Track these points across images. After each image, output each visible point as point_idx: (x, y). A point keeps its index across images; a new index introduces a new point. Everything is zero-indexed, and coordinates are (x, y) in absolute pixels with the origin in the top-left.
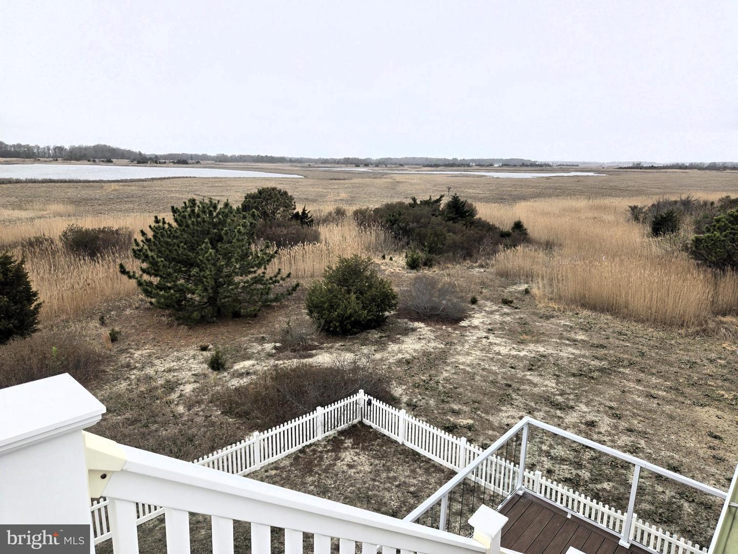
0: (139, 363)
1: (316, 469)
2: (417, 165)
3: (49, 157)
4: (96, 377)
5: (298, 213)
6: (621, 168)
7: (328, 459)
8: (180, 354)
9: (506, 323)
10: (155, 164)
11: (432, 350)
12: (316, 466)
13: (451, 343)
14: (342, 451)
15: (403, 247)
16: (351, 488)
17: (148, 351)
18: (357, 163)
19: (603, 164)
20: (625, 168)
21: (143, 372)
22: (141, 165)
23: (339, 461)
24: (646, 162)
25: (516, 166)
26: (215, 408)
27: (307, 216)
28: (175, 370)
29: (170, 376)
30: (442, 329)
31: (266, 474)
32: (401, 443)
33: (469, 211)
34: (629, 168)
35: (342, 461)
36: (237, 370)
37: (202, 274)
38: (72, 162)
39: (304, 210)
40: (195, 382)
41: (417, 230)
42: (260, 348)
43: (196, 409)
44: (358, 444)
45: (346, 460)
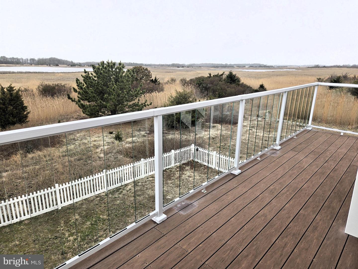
0: (79, 138)
1: (173, 178)
2: (208, 67)
3: (28, 64)
4: (58, 143)
5: (153, 79)
6: (309, 67)
7: (177, 174)
8: (99, 135)
9: (260, 124)
10: (80, 67)
11: (225, 134)
12: (172, 176)
13: (234, 131)
14: (185, 171)
15: (205, 96)
16: (191, 185)
17: (83, 134)
18: (178, 66)
19: (300, 66)
20: (311, 67)
21: (82, 142)
22: (73, 67)
23: (184, 175)
24: (321, 65)
25: (257, 67)
26: (119, 155)
27: (157, 81)
28: (97, 141)
29: (95, 143)
30: (228, 127)
31: (148, 179)
32: (214, 168)
33: (237, 79)
34: (313, 67)
35: (185, 175)
36: (128, 141)
37: (109, 97)
38: (39, 65)
39: (156, 78)
40: (108, 145)
41: (212, 88)
42: (139, 133)
43: (110, 155)
44: (193, 168)
45: (187, 174)
